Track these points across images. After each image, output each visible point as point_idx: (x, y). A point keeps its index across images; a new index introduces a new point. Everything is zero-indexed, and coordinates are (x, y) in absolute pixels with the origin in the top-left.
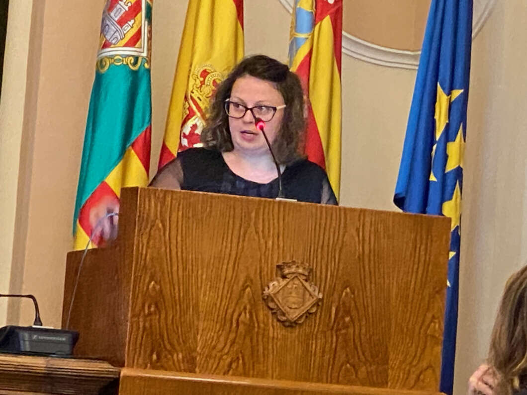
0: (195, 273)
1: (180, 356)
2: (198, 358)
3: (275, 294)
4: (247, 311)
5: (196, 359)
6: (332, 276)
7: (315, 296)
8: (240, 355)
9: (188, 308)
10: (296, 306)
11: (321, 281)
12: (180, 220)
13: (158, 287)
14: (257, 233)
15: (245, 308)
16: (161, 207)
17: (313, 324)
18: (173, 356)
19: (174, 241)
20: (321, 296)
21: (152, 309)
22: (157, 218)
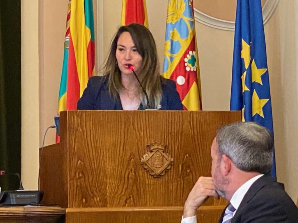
0: (102, 154)
1: (98, 199)
2: (108, 199)
3: (147, 161)
4: (133, 172)
5: (107, 199)
6: (178, 148)
7: (169, 160)
8: (131, 196)
9: (100, 173)
10: (159, 166)
11: (172, 152)
12: (91, 126)
13: (82, 163)
14: (134, 129)
15: (131, 170)
16: (80, 120)
17: (170, 175)
18: (94, 199)
19: (89, 138)
20: (172, 160)
21: (81, 175)
22: (79, 126)
